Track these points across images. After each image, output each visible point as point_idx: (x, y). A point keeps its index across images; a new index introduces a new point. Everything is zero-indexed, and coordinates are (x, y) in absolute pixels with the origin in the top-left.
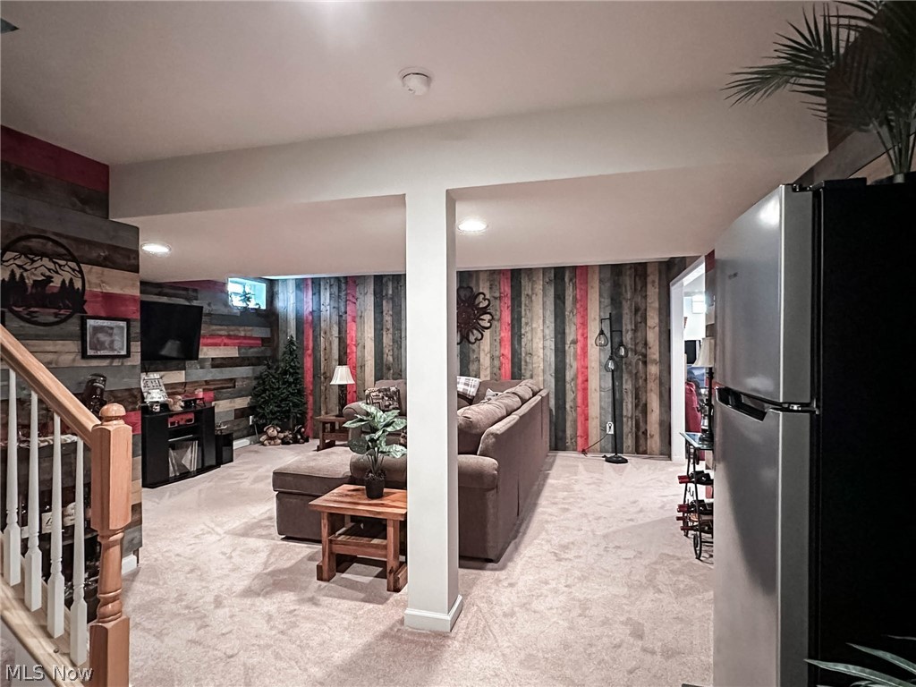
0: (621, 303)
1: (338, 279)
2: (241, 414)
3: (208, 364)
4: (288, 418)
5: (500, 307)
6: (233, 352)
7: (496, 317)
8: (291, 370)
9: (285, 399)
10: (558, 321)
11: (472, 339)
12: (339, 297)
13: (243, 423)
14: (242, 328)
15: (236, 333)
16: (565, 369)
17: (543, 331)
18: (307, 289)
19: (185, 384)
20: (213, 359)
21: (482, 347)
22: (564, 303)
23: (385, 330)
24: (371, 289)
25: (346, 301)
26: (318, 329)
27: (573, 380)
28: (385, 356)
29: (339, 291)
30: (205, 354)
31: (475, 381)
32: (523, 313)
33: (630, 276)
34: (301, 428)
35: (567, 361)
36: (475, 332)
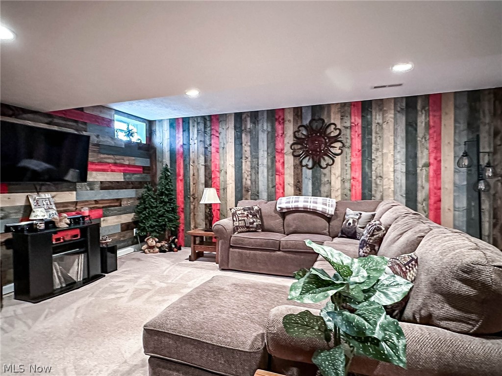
0: (478, 127)
1: (204, 118)
2: (126, 227)
3: (97, 186)
4: (164, 230)
5: (351, 135)
6: (119, 177)
7: (347, 145)
8: (167, 192)
9: (162, 216)
10: (410, 146)
11: (323, 164)
12: (205, 132)
13: (128, 234)
14: (126, 158)
15: (122, 161)
16: (416, 191)
17: (394, 156)
18: (179, 126)
19: (76, 203)
20: (101, 182)
21: (333, 171)
22: (416, 130)
23: (244, 158)
24: (231, 124)
25: (211, 135)
26: (188, 159)
27: (424, 200)
28: (244, 180)
29: (205, 128)
30: (95, 178)
31: (333, 201)
32: (374, 139)
33: (489, 101)
34: (175, 239)
35: (419, 183)
36: (326, 158)
